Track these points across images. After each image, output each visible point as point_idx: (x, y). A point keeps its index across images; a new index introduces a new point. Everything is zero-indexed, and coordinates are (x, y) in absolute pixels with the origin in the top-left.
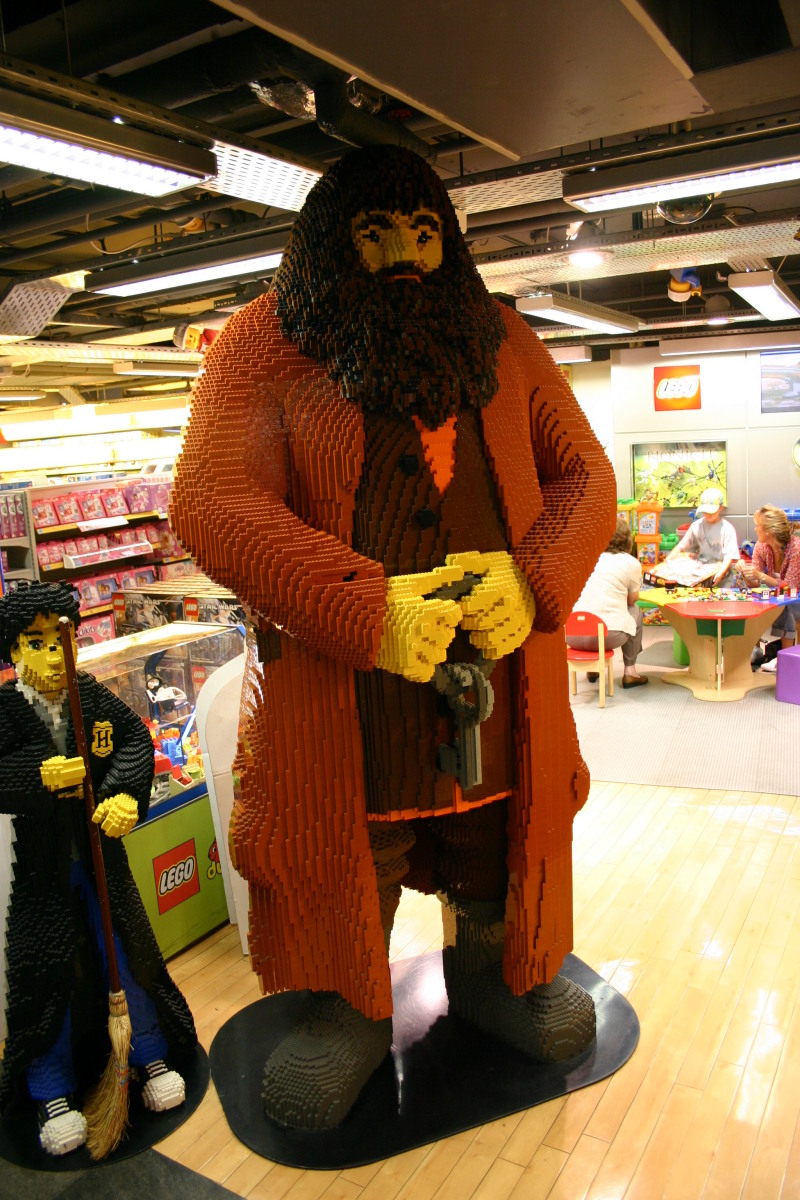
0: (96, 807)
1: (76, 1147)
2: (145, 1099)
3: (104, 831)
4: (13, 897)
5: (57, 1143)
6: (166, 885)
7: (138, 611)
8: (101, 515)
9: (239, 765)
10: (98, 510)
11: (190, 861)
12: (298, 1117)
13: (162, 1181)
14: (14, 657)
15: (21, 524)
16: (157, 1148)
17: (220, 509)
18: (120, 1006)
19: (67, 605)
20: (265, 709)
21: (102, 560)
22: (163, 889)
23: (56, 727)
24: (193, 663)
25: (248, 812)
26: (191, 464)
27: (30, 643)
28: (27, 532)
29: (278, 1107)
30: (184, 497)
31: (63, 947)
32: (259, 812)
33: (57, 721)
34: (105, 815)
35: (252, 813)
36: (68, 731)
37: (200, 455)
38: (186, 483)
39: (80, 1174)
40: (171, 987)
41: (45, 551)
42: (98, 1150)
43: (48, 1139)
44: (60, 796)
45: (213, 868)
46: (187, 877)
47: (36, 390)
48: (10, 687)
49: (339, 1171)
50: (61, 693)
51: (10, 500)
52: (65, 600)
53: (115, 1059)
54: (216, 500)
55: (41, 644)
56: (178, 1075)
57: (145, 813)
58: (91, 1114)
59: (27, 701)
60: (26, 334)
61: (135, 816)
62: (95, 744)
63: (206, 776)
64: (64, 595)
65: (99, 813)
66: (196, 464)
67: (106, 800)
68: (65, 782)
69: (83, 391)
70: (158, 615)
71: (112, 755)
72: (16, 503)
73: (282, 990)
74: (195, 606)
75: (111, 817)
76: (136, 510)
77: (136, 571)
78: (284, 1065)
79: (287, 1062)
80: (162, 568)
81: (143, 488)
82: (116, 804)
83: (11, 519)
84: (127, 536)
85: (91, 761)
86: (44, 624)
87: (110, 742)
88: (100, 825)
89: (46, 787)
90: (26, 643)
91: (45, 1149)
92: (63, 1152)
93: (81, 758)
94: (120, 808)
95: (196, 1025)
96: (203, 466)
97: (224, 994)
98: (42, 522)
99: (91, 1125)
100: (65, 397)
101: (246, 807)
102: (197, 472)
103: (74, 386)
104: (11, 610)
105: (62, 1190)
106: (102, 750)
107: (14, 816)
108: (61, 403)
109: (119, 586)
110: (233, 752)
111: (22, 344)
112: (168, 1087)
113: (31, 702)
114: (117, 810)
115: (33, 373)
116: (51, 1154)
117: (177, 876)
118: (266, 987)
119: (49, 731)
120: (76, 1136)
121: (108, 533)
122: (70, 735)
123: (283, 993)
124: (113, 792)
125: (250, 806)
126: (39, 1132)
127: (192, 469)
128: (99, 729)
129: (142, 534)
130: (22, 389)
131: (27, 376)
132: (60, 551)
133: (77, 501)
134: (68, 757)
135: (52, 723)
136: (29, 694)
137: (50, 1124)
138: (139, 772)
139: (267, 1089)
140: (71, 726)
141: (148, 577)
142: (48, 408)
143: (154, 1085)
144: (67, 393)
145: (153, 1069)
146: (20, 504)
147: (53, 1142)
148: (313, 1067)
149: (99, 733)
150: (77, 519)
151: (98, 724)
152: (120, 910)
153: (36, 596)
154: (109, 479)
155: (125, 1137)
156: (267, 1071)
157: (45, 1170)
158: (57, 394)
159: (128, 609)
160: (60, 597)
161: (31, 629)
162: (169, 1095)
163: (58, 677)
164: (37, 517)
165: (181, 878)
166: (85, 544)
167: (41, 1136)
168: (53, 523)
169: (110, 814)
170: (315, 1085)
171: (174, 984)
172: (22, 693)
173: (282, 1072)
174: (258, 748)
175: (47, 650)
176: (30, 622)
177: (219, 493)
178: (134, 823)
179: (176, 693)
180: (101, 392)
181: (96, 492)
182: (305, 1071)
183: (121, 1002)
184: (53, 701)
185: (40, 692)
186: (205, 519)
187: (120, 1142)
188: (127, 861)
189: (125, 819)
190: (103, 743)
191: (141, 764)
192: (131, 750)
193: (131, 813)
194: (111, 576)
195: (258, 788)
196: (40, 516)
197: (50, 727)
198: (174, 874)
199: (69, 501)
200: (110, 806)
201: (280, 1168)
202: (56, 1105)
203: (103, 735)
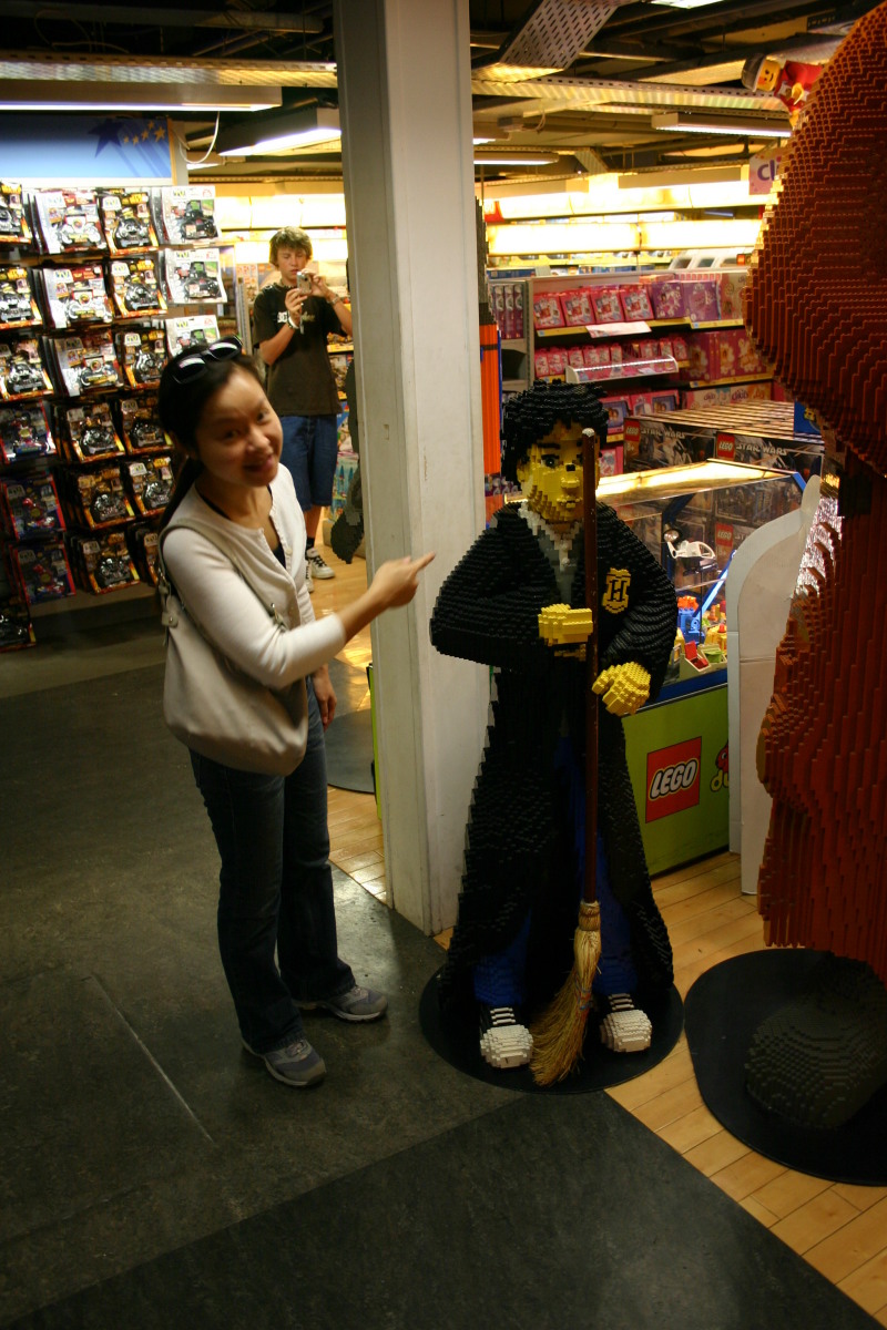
0: (599, 674)
1: (518, 1065)
2: (603, 1033)
3: (606, 705)
4: (484, 766)
5: (498, 1055)
6: (659, 788)
7: (656, 445)
8: (617, 318)
9: (787, 647)
10: (614, 312)
11: (693, 765)
12: (788, 1104)
13: (612, 1130)
14: (520, 475)
15: (518, 322)
16: (612, 1092)
17: (818, 297)
18: (592, 919)
19: (594, 414)
20: (837, 580)
21: (613, 376)
22: (655, 793)
23: (562, 568)
24: (718, 519)
25: (791, 711)
26: (785, 233)
27: (544, 457)
28: (525, 334)
29: (764, 1084)
30: (769, 278)
31: (536, 836)
32: (805, 714)
33: (564, 560)
34: (609, 685)
35: (796, 713)
36: (576, 575)
37: (798, 220)
38: (775, 259)
39: (519, 1094)
40: (653, 911)
41: (544, 359)
42: (544, 1073)
43: (489, 1047)
44: (557, 654)
45: (719, 778)
46: (685, 783)
47: (547, 151)
48: (511, 511)
49: (830, 1183)
50: (572, 526)
51: (509, 291)
52: (593, 408)
53: (576, 979)
54: (813, 286)
55: (556, 461)
56: (645, 1016)
57: (657, 693)
58: (539, 1034)
59: (531, 531)
60: (552, 66)
61: (646, 693)
62: (607, 596)
63: (729, 660)
64: (591, 400)
65: (602, 681)
66: (791, 233)
67: (612, 668)
68: (566, 636)
69: (606, 155)
70: (681, 452)
71: (626, 613)
72: (515, 294)
73: (795, 945)
74: (731, 444)
75: (616, 688)
76: (663, 314)
77: (654, 395)
78: (781, 1037)
79: (785, 1034)
80: (688, 394)
81: (674, 285)
82: (625, 673)
83: (507, 313)
84: (648, 349)
85: (600, 615)
86: (563, 435)
87: (625, 596)
88: (601, 696)
89: (543, 639)
90: (538, 457)
91: (484, 1057)
92: (504, 1066)
93: (589, 610)
94: (628, 679)
95: (674, 963)
96: (800, 236)
97: (710, 935)
98: (544, 321)
99: (537, 1045)
100: (582, 162)
101: (790, 705)
102: (792, 244)
103: (595, 148)
104: (525, 413)
105: (499, 1106)
106: (615, 604)
107: (498, 670)
108: (576, 171)
109: (631, 413)
110: (779, 632)
111: (545, 80)
112: (632, 1027)
113: (535, 533)
114: (625, 680)
115: (548, 128)
116: (489, 1064)
117: (671, 781)
118: (772, 936)
119: (553, 571)
120: (520, 1054)
121: (625, 342)
122: (577, 581)
123: (795, 950)
124: (621, 659)
125: (795, 704)
126: (478, 1038)
127: (786, 239)
128: (614, 578)
129: (666, 347)
130: (529, 150)
131: (539, 131)
132: (562, 361)
133: (590, 298)
134: (573, 608)
135: (558, 563)
136: (534, 523)
137: (493, 1032)
138: (656, 639)
139: (753, 1060)
140: (580, 569)
141: (668, 404)
142: (559, 177)
143: (615, 1020)
144: (586, 157)
145: (617, 1001)
146: (519, 297)
147: (494, 1052)
148: (818, 1049)
149: (614, 582)
150: (588, 321)
151: (613, 570)
152: (608, 805)
153: (557, 399)
154: (631, 272)
155: (576, 1069)
156: (757, 1038)
157: (482, 1079)
158: (572, 158)
159: (643, 441)
160: (586, 403)
161: (547, 439)
162: (632, 1036)
163: (573, 505)
164: (538, 315)
165: (679, 783)
166: (594, 354)
167: (481, 1042)
168: (558, 323)
169: (616, 685)
170: (817, 1071)
171: (656, 908)
172: (525, 520)
173: (777, 1045)
174: (818, 630)
175: (562, 469)
176: (547, 431)
177: (819, 275)
178: (644, 701)
179: (704, 550)
180: (629, 156)
181: (613, 288)
182: (806, 1051)
183: (594, 915)
184: (562, 535)
185: (547, 522)
186: (795, 310)
187: (569, 1073)
188: (624, 748)
189: (633, 694)
190: (617, 596)
191: (661, 629)
192: (650, 610)
193: (641, 688)
194: (622, 398)
195: (810, 682)
196: (544, 314)
197: (555, 567)
198: (670, 776)
199: (580, 297)
200: (616, 675)
201: (755, 1157)
202: (499, 1013)
203: (618, 586)
